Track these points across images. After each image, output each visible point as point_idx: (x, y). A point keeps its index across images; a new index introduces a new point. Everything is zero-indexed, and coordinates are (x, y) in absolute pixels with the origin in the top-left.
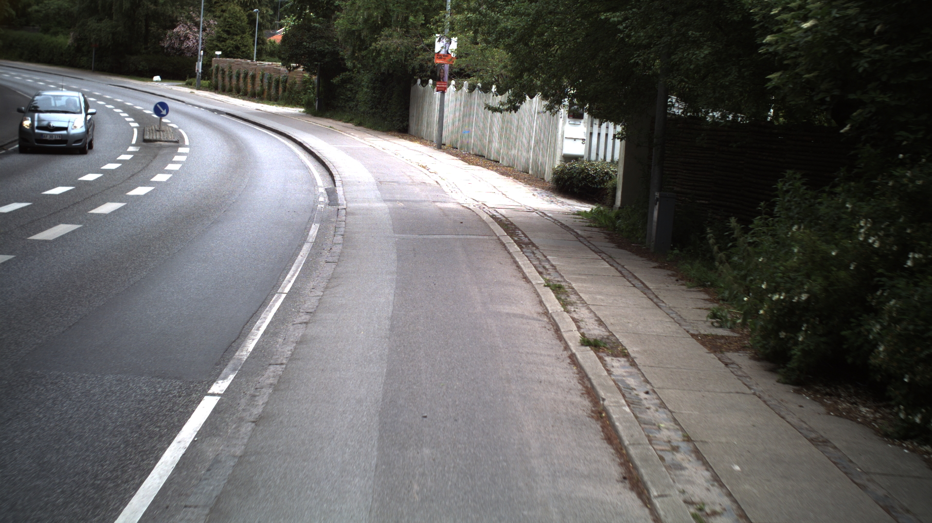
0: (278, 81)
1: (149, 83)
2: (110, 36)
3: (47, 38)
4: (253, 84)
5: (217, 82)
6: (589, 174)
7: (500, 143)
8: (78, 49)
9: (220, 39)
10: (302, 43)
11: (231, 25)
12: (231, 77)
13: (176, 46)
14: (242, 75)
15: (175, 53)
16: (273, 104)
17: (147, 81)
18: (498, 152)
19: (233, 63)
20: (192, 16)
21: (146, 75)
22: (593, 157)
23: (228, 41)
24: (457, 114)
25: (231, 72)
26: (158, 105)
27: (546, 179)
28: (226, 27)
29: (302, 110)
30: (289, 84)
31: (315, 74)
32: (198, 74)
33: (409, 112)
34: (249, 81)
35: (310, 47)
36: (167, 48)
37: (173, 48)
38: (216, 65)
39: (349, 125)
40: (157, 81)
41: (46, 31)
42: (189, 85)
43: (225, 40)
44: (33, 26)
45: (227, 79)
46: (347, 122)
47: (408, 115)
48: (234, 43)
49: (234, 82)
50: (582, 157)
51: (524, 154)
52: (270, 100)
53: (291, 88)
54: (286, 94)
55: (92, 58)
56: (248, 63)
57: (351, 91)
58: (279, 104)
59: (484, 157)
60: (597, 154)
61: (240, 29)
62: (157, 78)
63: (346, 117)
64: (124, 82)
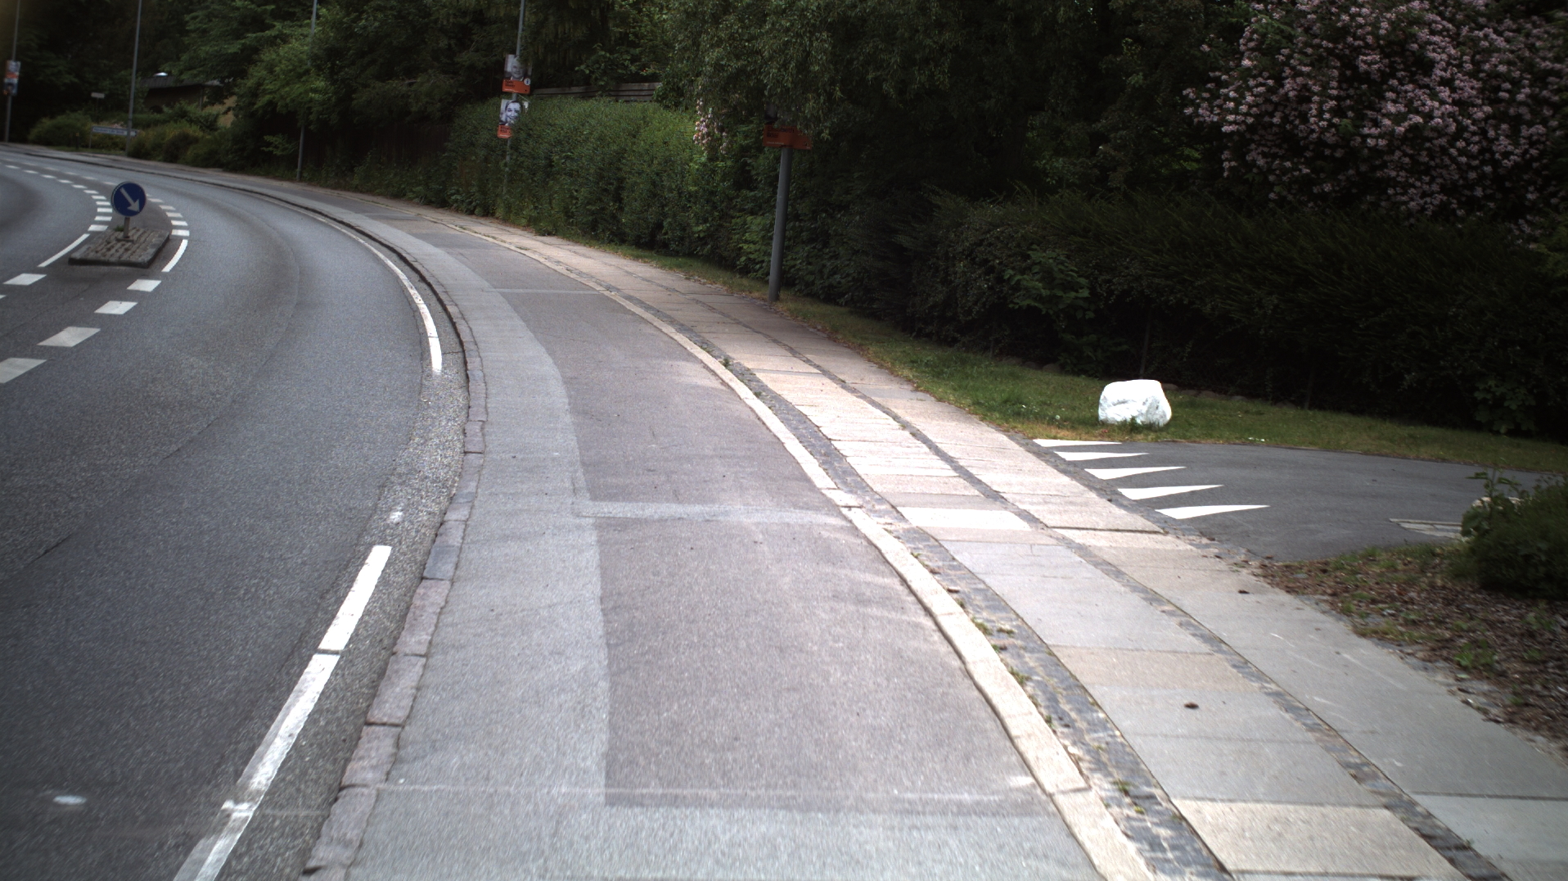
13: (1319, 120)
15: (1306, 184)
36: (1240, 143)
37: (1291, 144)
40: (1131, 429)
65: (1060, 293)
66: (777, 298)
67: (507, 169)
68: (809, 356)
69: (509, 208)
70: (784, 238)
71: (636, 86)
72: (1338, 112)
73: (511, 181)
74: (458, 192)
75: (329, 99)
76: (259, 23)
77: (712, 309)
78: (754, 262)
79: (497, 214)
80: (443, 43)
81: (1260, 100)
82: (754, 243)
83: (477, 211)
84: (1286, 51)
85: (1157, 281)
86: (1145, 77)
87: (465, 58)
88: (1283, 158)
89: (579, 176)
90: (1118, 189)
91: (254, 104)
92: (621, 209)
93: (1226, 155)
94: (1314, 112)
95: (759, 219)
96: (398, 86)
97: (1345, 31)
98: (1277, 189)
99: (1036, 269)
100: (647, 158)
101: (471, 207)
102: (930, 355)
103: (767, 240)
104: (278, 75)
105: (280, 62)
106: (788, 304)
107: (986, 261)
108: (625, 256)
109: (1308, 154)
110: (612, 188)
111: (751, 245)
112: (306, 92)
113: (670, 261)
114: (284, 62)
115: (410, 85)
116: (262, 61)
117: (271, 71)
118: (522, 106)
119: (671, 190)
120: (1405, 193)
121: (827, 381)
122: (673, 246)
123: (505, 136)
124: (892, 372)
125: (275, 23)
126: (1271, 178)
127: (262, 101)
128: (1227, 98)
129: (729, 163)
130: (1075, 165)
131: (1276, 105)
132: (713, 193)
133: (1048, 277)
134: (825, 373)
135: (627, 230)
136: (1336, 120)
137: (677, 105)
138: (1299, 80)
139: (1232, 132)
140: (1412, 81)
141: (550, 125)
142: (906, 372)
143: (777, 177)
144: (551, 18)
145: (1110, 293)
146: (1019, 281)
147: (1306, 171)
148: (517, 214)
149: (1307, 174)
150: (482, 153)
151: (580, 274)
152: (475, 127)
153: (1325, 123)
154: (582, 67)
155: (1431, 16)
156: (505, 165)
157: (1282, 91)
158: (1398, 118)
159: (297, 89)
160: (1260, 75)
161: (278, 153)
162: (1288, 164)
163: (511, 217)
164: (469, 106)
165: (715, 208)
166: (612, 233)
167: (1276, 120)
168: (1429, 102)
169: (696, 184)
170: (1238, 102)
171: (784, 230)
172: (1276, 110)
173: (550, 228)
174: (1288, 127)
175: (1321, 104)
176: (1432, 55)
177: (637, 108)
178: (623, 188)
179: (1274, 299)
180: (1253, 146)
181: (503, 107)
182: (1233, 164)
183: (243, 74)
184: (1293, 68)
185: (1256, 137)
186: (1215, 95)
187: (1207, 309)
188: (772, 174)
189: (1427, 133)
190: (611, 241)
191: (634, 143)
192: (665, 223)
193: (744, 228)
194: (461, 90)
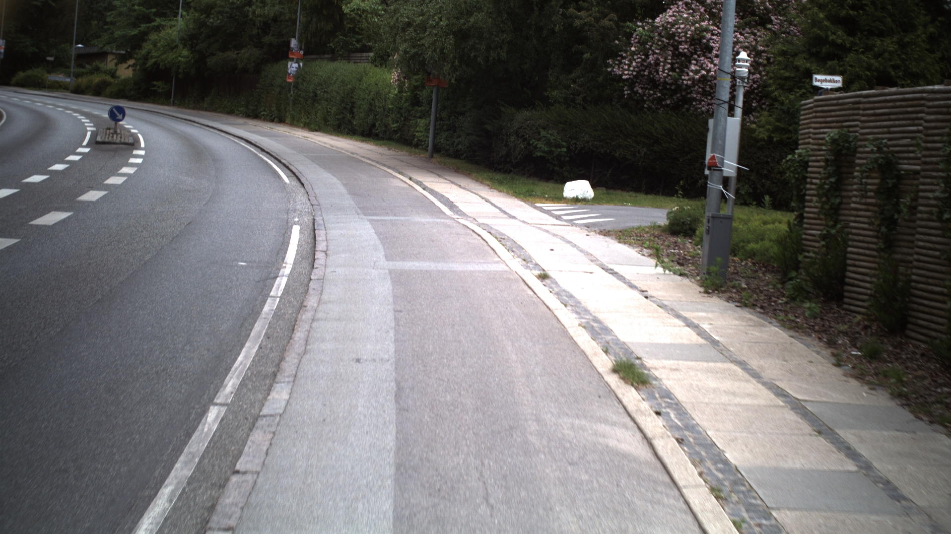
15: (660, 100)
36: (631, 83)
37: (653, 83)
40: (576, 200)
62: (579, 188)
65: (553, 149)
66: (432, 157)
67: (292, 98)
68: (446, 177)
69: (293, 118)
70: (435, 129)
71: (359, 55)
72: (672, 69)
73: (294, 104)
74: (264, 110)
75: (189, 61)
76: (147, 19)
77: (402, 161)
78: (421, 141)
79: (287, 122)
80: (255, 32)
81: (639, 65)
82: (421, 132)
83: (275, 120)
84: (650, 44)
85: (596, 143)
86: (591, 54)
87: (267, 39)
88: (650, 89)
89: (331, 101)
90: (580, 104)
91: (146, 64)
92: (353, 117)
93: (626, 88)
94: (661, 70)
95: (423, 121)
96: (231, 54)
97: (674, 35)
98: (647, 103)
99: (544, 139)
100: (367, 92)
101: (272, 118)
102: (498, 176)
103: (427, 130)
104: (160, 49)
105: (160, 41)
106: (437, 158)
107: (523, 136)
108: (356, 140)
109: (660, 88)
110: (349, 107)
111: (420, 134)
112: (177, 58)
113: (379, 142)
114: (162, 40)
115: (238, 54)
116: (150, 40)
117: (155, 45)
118: (299, 65)
119: (380, 107)
120: (700, 104)
121: (453, 185)
122: (381, 135)
123: (289, 80)
124: (482, 183)
125: (156, 19)
126: (645, 98)
127: (151, 62)
128: (625, 64)
129: (408, 94)
130: (562, 93)
131: (646, 67)
132: (400, 109)
133: (549, 143)
134: (452, 182)
135: (357, 128)
136: (670, 73)
137: (381, 65)
138: (655, 56)
139: (627, 79)
140: (704, 56)
141: (315, 75)
142: (488, 182)
143: (432, 100)
144: (314, 19)
145: (576, 148)
146: (537, 144)
147: (659, 95)
148: (298, 121)
149: (659, 96)
150: (278, 90)
151: (337, 148)
152: (273, 76)
153: (666, 75)
154: (331, 44)
155: (712, 27)
156: (291, 96)
157: (648, 61)
158: (696, 72)
159: (171, 56)
160: (639, 54)
161: (160, 90)
162: (651, 92)
163: (295, 123)
164: (269, 65)
165: (402, 116)
166: (349, 130)
167: (646, 73)
168: (709, 65)
169: (392, 104)
170: (629, 66)
171: (435, 125)
172: (646, 69)
173: (317, 128)
174: (651, 76)
175: (664, 66)
176: (712, 44)
177: (362, 66)
178: (354, 107)
179: (645, 150)
180: (637, 84)
181: (289, 66)
182: (629, 92)
183: (140, 47)
184: (653, 51)
185: (638, 81)
186: (621, 63)
187: (617, 155)
188: (429, 99)
189: (709, 78)
190: (348, 134)
191: (360, 84)
192: (377, 125)
193: (416, 125)
194: (265, 56)
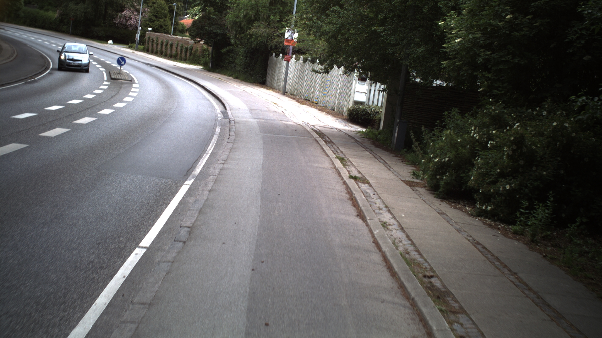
0: (187, 49)
1: (105, 45)
2: (83, 14)
3: (42, 12)
4: (171, 50)
5: (148, 47)
6: (367, 112)
7: (320, 92)
8: (61, 21)
9: (151, 20)
10: (204, 27)
11: (158, 12)
12: (157, 45)
13: (123, 23)
14: (164, 44)
15: (122, 27)
16: (183, 63)
17: (104, 43)
18: (318, 98)
19: (159, 36)
20: (134, 5)
21: (104, 39)
22: (371, 103)
23: (156, 22)
24: (295, 76)
25: (158, 41)
26: (120, 59)
27: (344, 114)
28: (155, 13)
29: (201, 67)
30: (194, 51)
31: (211, 46)
32: (137, 41)
33: (266, 72)
34: (169, 47)
35: (209, 30)
36: (117, 24)
37: (121, 24)
38: (148, 36)
39: (230, 78)
40: (110, 44)
41: (41, 8)
42: (130, 47)
43: (154, 21)
44: (34, 4)
45: (155, 45)
46: (229, 76)
47: (266, 74)
48: (159, 23)
49: (159, 47)
50: (364, 103)
51: (333, 100)
52: (181, 60)
53: (195, 54)
54: (192, 57)
55: (70, 27)
56: (169, 37)
57: (232, 57)
58: (187, 63)
59: (310, 101)
60: (373, 102)
61: (163, 15)
62: (110, 42)
63: (229, 73)
64: (90, 43)
78: (65, 31)
84: (121, 17)
86: (110, 18)
90: (108, 27)
95: (66, 27)
97: (125, 16)
103: (68, 30)
113: (48, 30)
119: (47, 22)
126: (120, 27)
130: (104, 25)
132: (56, 23)
143: (70, 23)
158: (129, 23)
160: (119, 19)
169: (53, 21)
170: (117, 21)
171: (72, 28)
172: (120, 22)
178: (36, 21)
191: (38, 15)
192: (46, 26)
193: (63, 27)
